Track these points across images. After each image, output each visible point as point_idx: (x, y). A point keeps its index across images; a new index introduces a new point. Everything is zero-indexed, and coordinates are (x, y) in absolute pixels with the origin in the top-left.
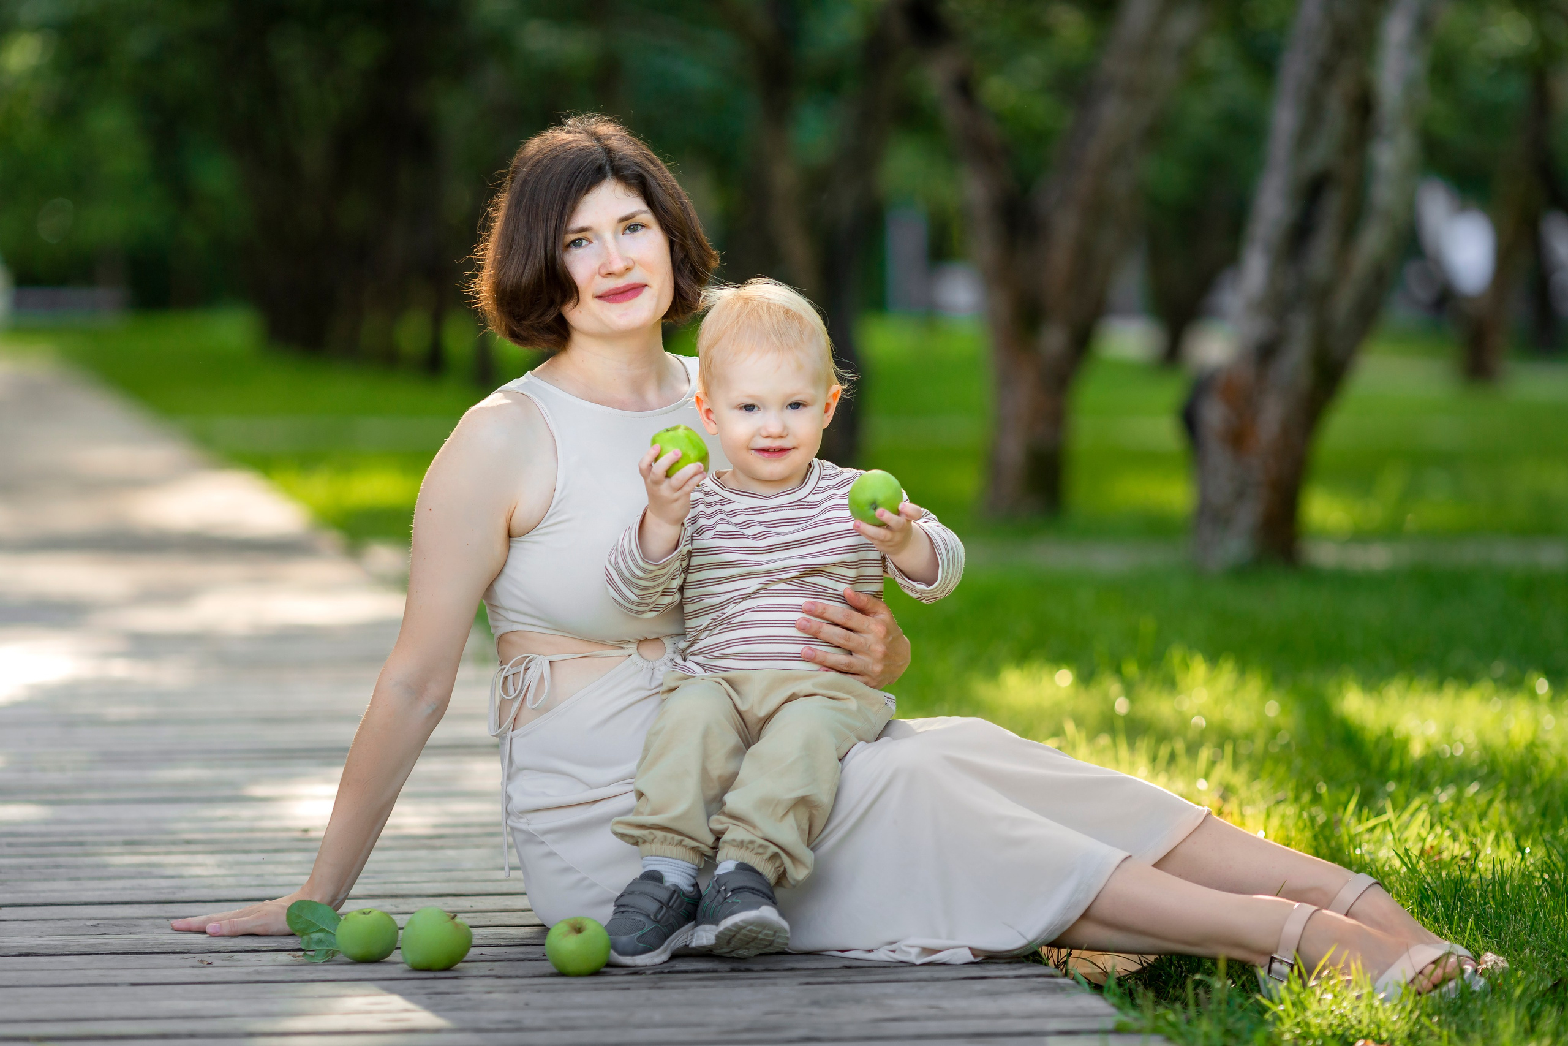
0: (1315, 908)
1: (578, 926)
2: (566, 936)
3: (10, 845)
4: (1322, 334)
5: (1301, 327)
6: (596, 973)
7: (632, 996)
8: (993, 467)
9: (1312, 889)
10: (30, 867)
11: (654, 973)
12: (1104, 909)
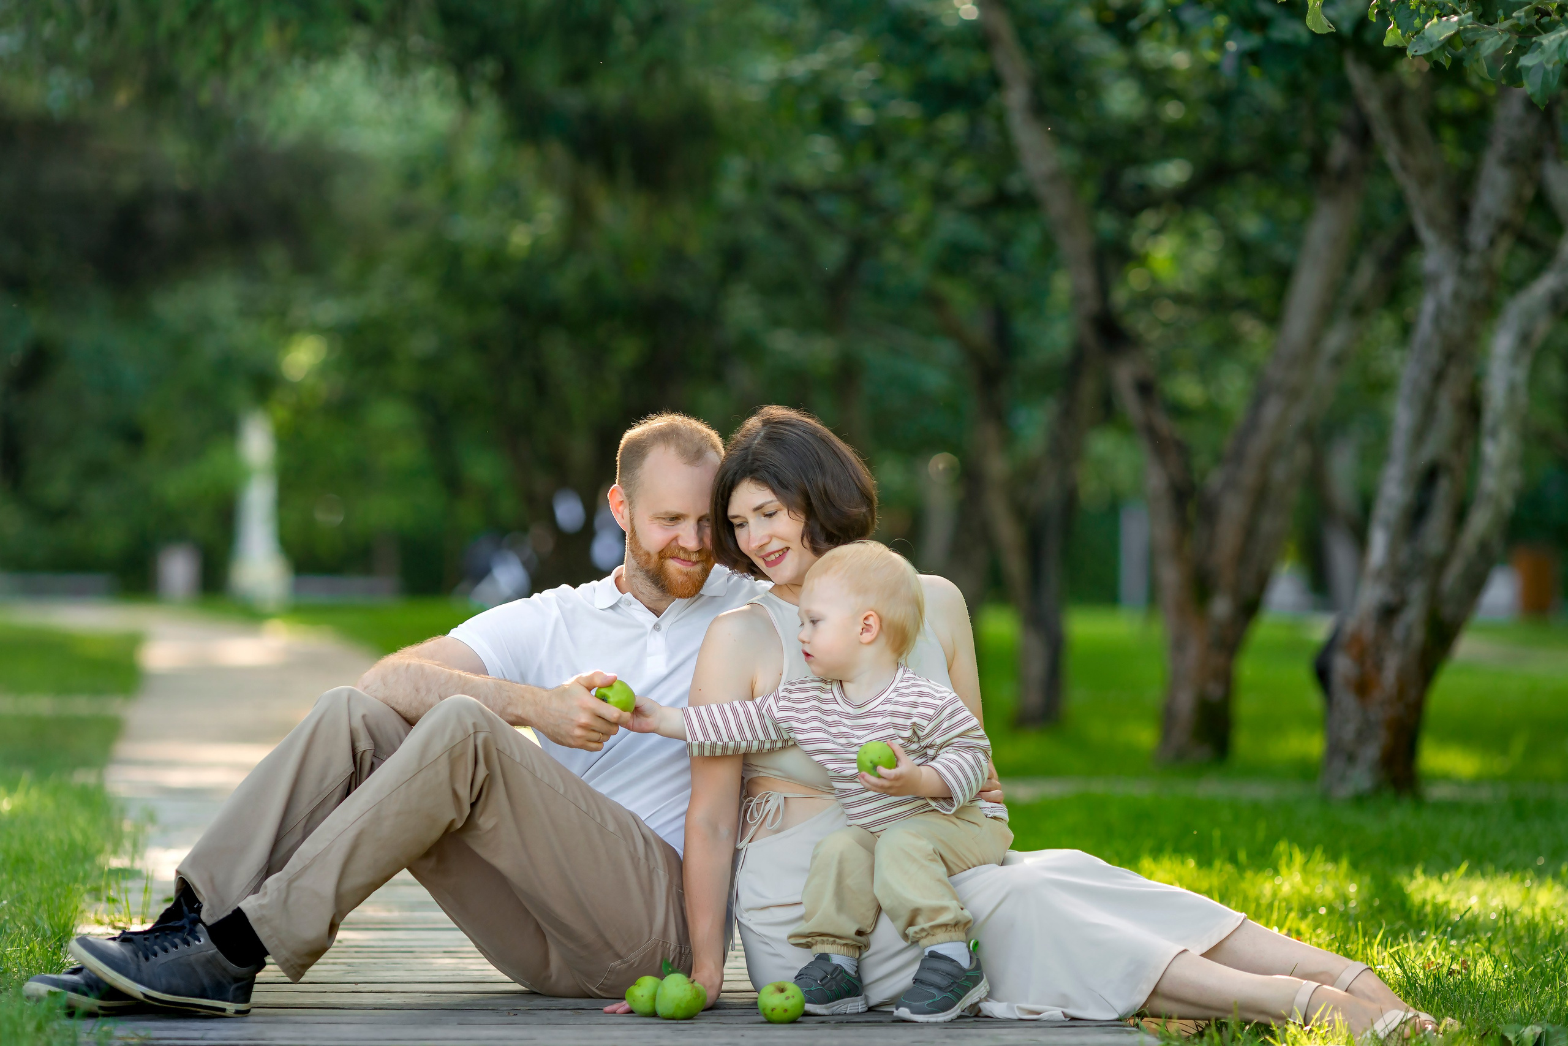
0: (1319, 984)
1: (782, 987)
2: (772, 994)
3: (356, 952)
4: (1434, 597)
5: (1417, 591)
6: (793, 1021)
7: (819, 1032)
8: (1167, 719)
9: (1322, 973)
10: (375, 964)
11: (837, 1023)
12: (1165, 986)
